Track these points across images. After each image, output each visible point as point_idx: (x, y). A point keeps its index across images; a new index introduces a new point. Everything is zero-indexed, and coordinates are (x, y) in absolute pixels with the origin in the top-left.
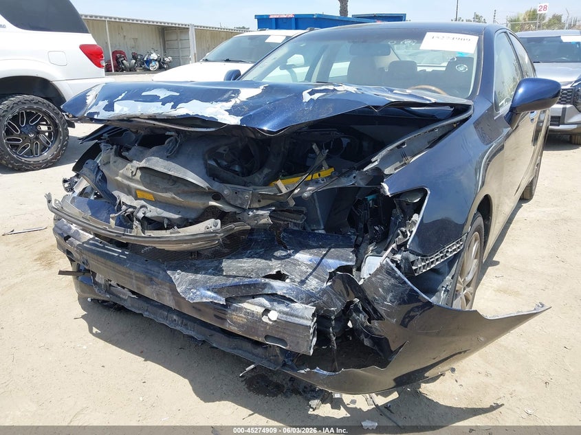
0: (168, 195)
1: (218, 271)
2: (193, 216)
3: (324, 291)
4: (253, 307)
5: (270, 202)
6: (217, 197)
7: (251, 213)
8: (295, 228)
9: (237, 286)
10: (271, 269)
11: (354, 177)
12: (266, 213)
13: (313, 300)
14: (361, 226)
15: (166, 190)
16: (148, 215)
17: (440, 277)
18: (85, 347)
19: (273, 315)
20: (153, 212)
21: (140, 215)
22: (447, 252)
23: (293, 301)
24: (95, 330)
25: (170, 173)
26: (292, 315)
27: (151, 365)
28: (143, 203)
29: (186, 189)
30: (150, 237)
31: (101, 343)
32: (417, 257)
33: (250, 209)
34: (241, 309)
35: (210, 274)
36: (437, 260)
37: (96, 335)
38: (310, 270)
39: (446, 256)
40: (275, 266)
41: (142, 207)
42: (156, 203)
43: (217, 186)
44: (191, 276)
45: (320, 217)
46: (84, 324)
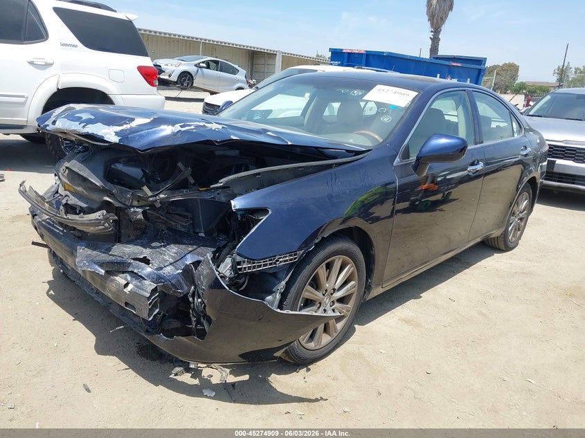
0: (80, 189)
1: (108, 251)
2: (95, 206)
3: (174, 277)
4: (120, 280)
5: (145, 203)
6: (111, 195)
7: (132, 209)
8: (183, 229)
9: (112, 263)
10: (141, 254)
11: (218, 194)
12: (140, 210)
13: (163, 281)
14: (232, 233)
15: (79, 185)
16: (69, 202)
17: (277, 282)
18: (37, 304)
19: (130, 287)
20: (73, 200)
21: (64, 202)
22: (277, 261)
23: (144, 279)
24: (52, 292)
25: (80, 173)
26: (140, 289)
27: (78, 324)
28: (68, 193)
29: (90, 185)
30: (68, 219)
31: (52, 302)
32: (244, 259)
33: (133, 207)
34: (114, 280)
35: (101, 252)
36: (265, 265)
37: (50, 296)
38: (171, 260)
39: (275, 263)
40: (146, 252)
41: (66, 196)
42: (75, 194)
43: (109, 186)
44: (89, 252)
45: (202, 222)
46: (47, 287)
